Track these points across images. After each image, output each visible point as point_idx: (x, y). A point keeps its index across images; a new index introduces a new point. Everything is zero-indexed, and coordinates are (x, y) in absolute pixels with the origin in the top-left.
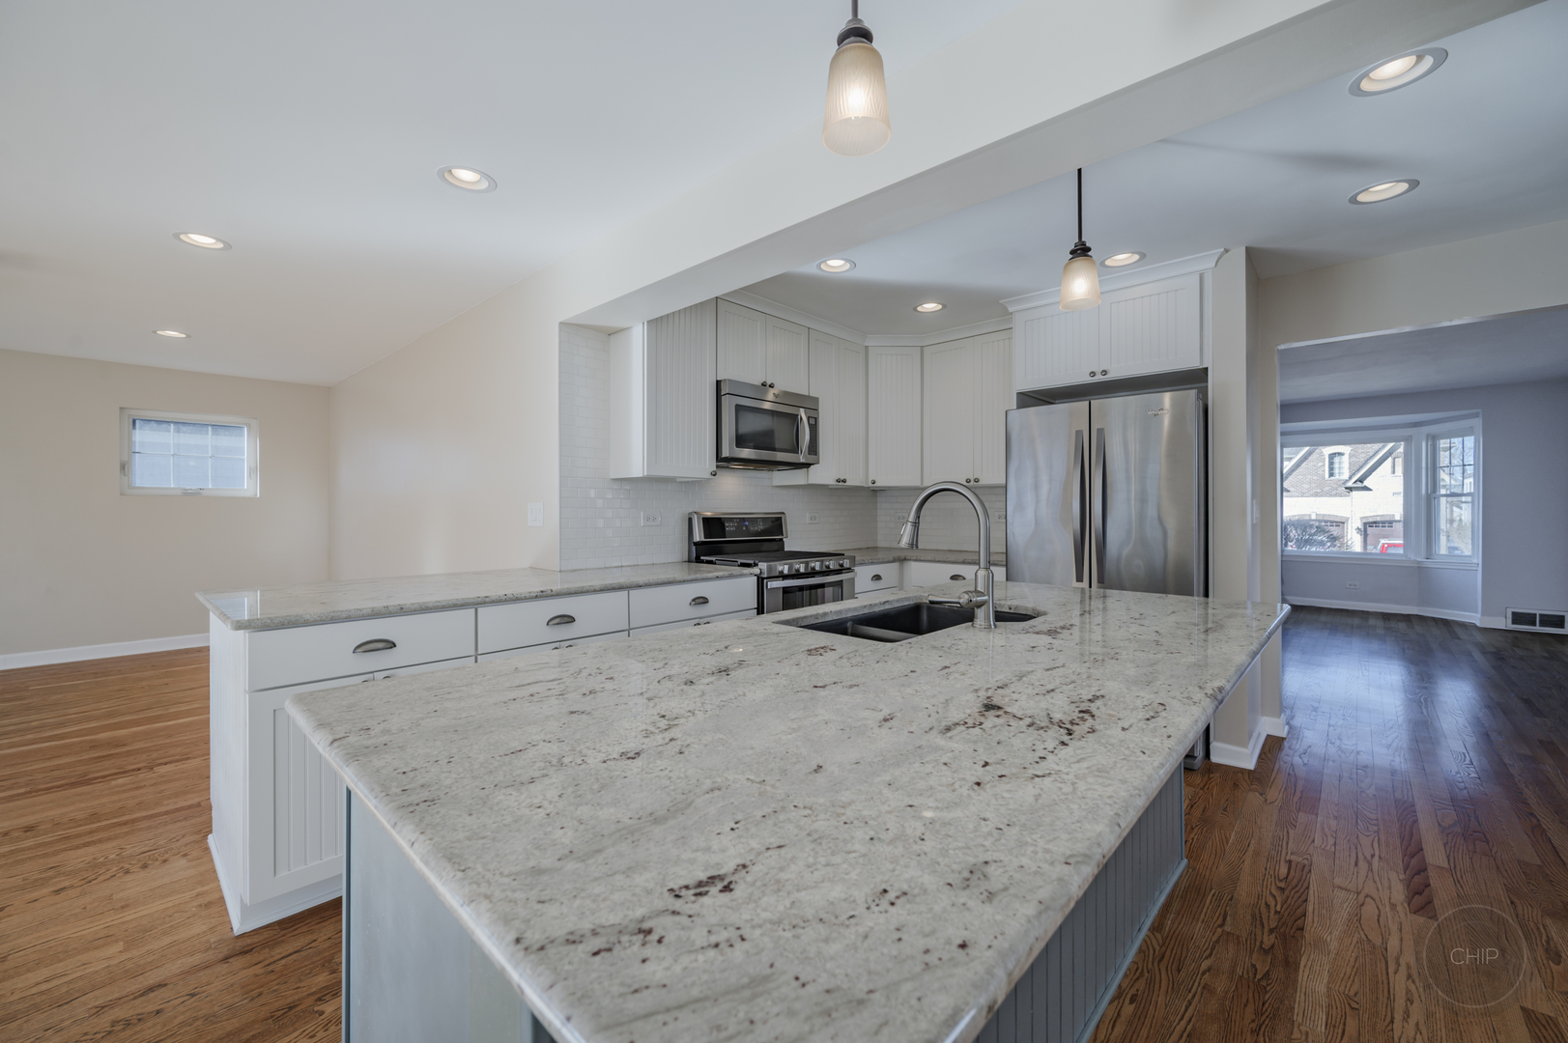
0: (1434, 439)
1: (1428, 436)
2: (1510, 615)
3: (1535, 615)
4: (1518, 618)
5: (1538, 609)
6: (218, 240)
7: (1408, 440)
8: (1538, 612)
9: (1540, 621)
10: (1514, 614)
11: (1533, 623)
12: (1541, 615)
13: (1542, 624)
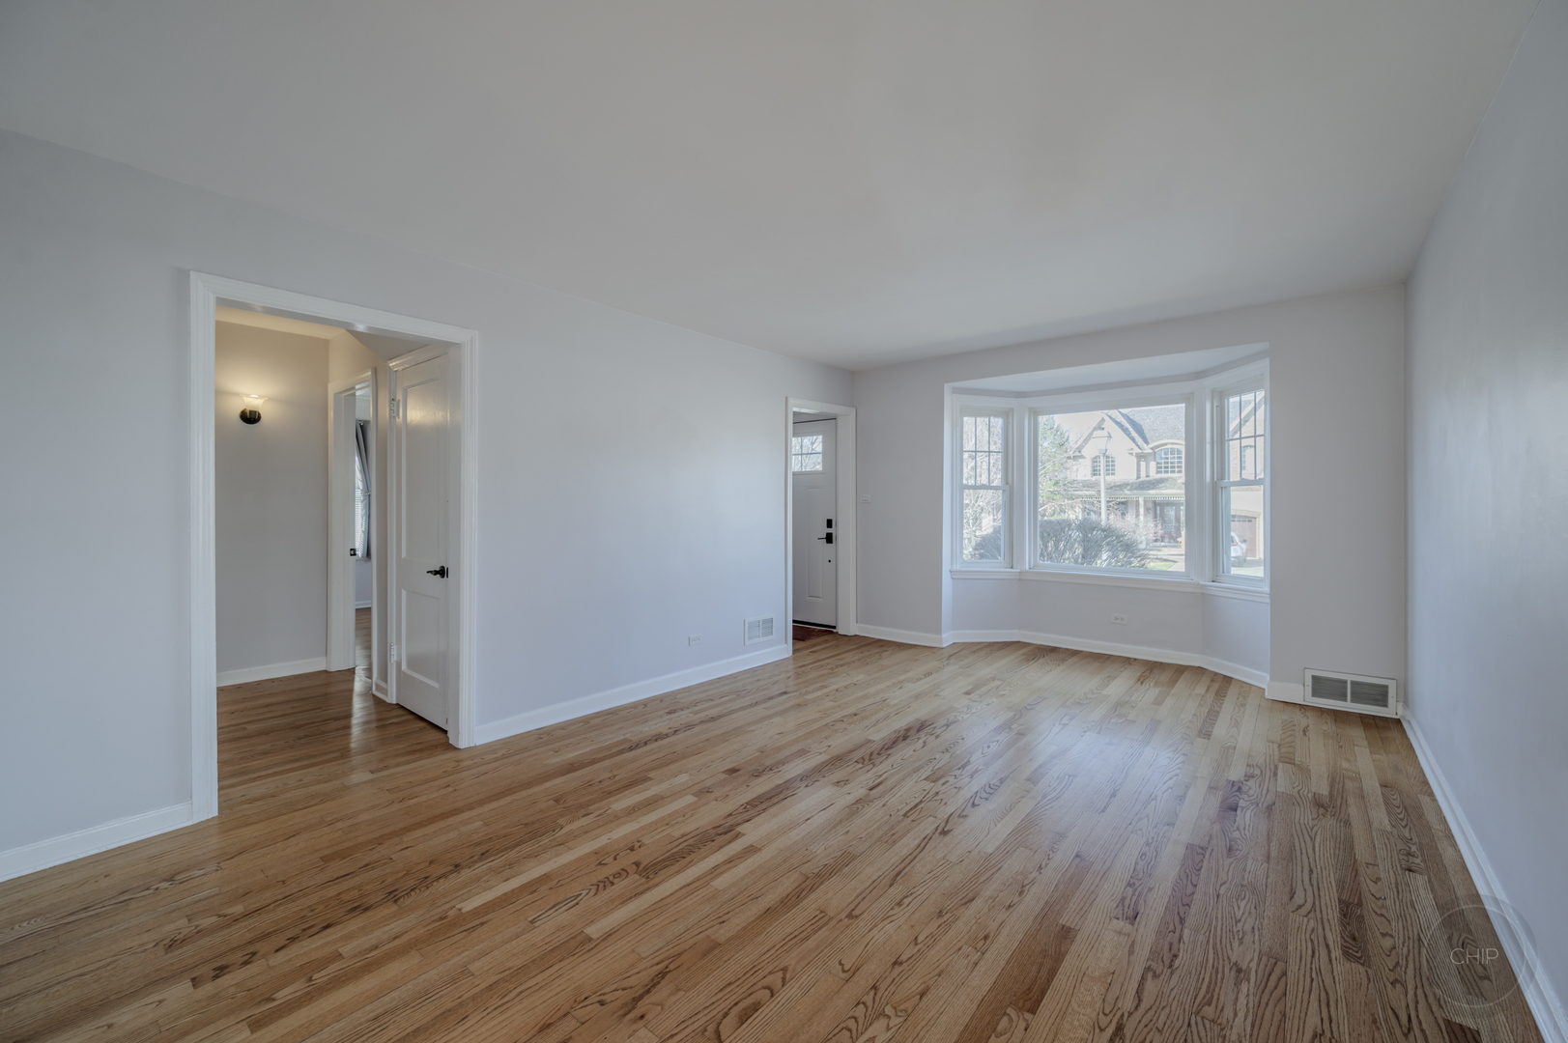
0: (1221, 396)
1: (1213, 391)
2: (1309, 681)
3: (1345, 682)
4: (1321, 686)
5: (1349, 672)
7: (1188, 399)
8: (1349, 678)
9: (1352, 693)
10: (1315, 679)
11: (1343, 697)
12: (1353, 683)
13: (1356, 698)
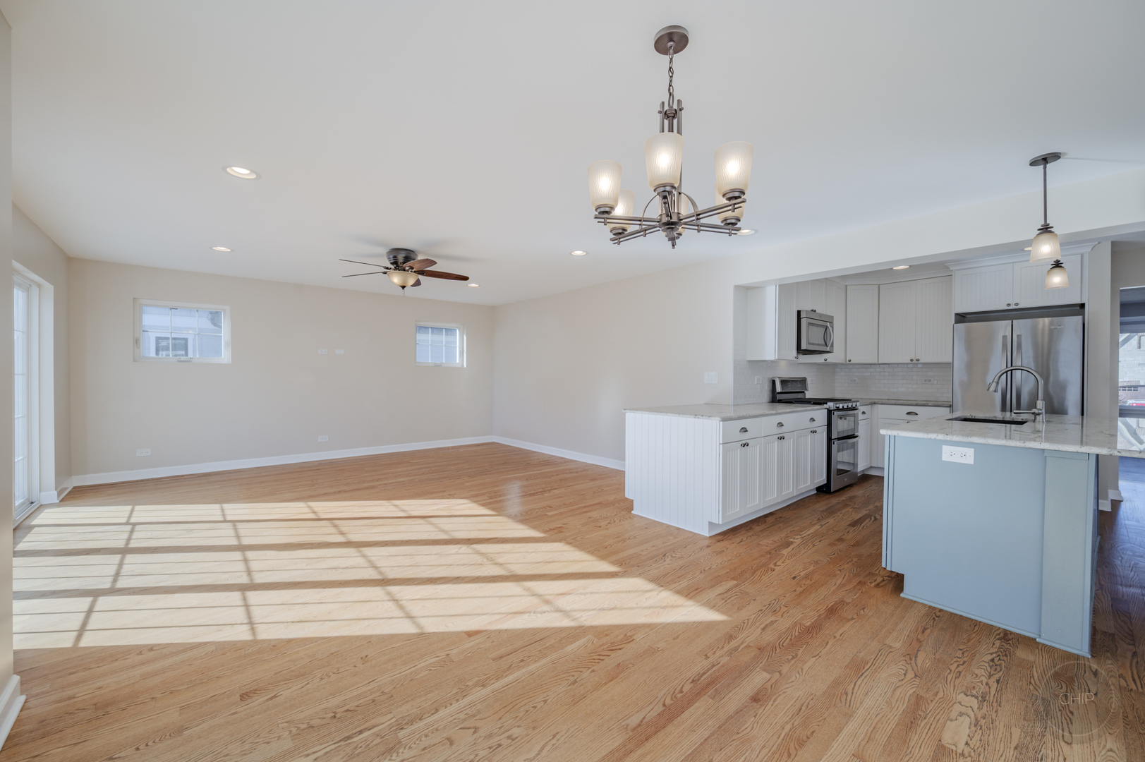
6: (584, 251)
